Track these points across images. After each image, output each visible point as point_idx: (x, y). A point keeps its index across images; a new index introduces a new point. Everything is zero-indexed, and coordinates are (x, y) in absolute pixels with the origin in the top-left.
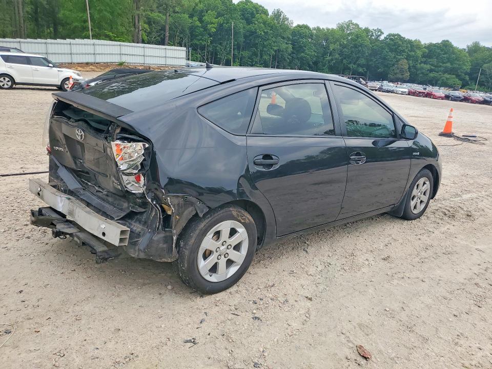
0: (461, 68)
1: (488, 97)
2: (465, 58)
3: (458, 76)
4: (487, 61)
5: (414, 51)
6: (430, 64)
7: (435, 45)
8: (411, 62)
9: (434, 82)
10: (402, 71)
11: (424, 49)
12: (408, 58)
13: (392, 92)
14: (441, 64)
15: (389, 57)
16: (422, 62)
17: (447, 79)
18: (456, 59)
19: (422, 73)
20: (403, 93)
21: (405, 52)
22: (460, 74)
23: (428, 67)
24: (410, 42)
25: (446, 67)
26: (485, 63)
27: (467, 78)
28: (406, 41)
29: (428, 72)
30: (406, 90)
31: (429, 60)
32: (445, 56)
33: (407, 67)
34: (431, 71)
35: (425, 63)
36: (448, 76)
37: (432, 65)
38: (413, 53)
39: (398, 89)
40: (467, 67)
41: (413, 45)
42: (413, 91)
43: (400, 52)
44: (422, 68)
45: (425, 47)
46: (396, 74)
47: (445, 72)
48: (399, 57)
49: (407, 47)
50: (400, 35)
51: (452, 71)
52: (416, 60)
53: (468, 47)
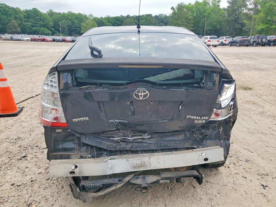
0: (48, 24)
1: (73, 38)
2: (49, 18)
3: (48, 28)
4: (60, 20)
5: (18, 14)
6: (31, 22)
7: (29, 11)
8: (18, 21)
9: (37, 33)
10: (15, 27)
11: (24, 13)
12: (16, 18)
13: (20, 40)
14: (37, 22)
15: (3, 18)
16: (25, 21)
17: (43, 30)
18: (44, 19)
19: (28, 28)
20: (27, 40)
21: (13, 15)
22: (49, 27)
23: (30, 24)
24: (13, 9)
25: (40, 24)
26: (59, 21)
27: (53, 29)
28: (11, 8)
29: (31, 27)
30: (29, 38)
31: (29, 20)
32: (38, 17)
33: (17, 24)
34: (33, 26)
35: (27, 21)
36: (43, 29)
37: (32, 23)
38: (18, 16)
39: (24, 38)
40: (51, 24)
41: (16, 11)
42: (33, 38)
43: (9, 15)
44: (27, 25)
45: (24, 12)
46: (11, 29)
47: (41, 27)
48: (10, 18)
49: (13, 12)
50: (6, 5)
51: (45, 26)
52: (21, 19)
53: (47, 12)
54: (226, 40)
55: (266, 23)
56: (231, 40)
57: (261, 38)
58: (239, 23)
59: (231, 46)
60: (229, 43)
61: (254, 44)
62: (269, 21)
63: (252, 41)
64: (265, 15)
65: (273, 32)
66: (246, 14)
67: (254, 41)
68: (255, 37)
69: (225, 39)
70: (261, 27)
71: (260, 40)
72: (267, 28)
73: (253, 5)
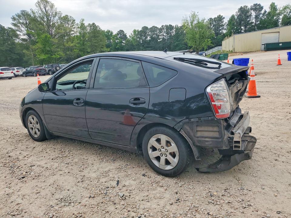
54: (18, 70)
55: (47, 54)
56: (24, 70)
57: (55, 66)
58: (15, 53)
59: (26, 76)
60: (23, 73)
61: (50, 73)
62: (48, 51)
63: (47, 70)
64: (44, 46)
65: (55, 61)
66: (21, 45)
67: (49, 70)
68: (49, 66)
69: (16, 70)
70: (44, 57)
71: (54, 68)
72: (49, 57)
73: (27, 36)
